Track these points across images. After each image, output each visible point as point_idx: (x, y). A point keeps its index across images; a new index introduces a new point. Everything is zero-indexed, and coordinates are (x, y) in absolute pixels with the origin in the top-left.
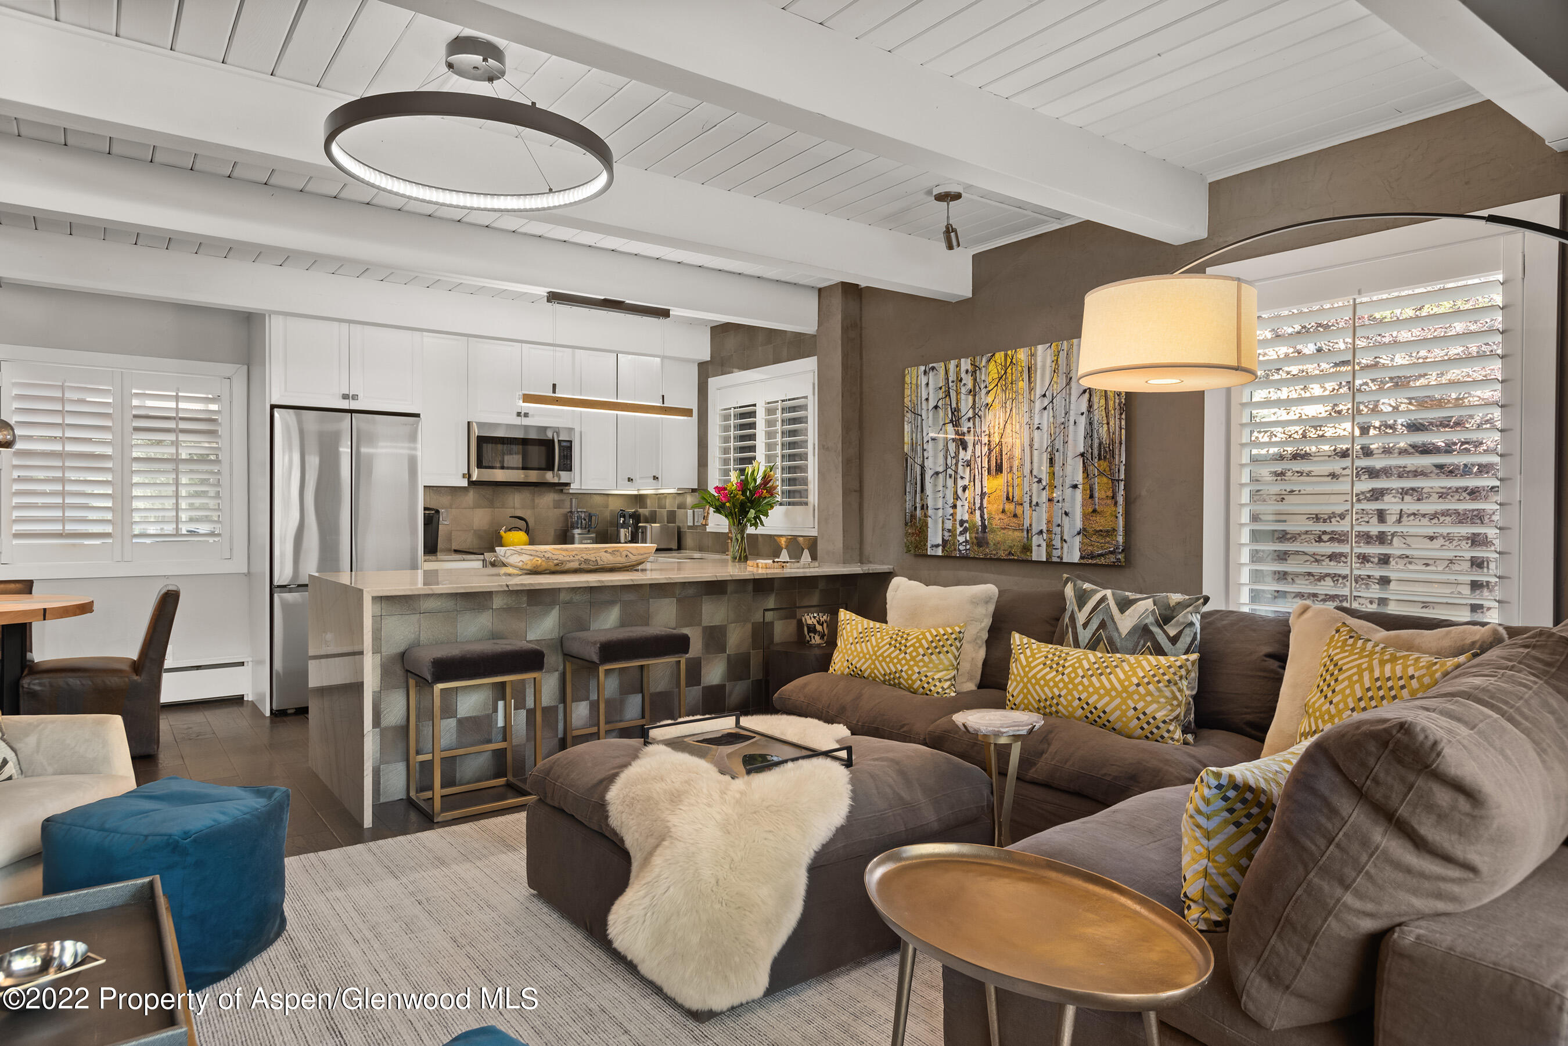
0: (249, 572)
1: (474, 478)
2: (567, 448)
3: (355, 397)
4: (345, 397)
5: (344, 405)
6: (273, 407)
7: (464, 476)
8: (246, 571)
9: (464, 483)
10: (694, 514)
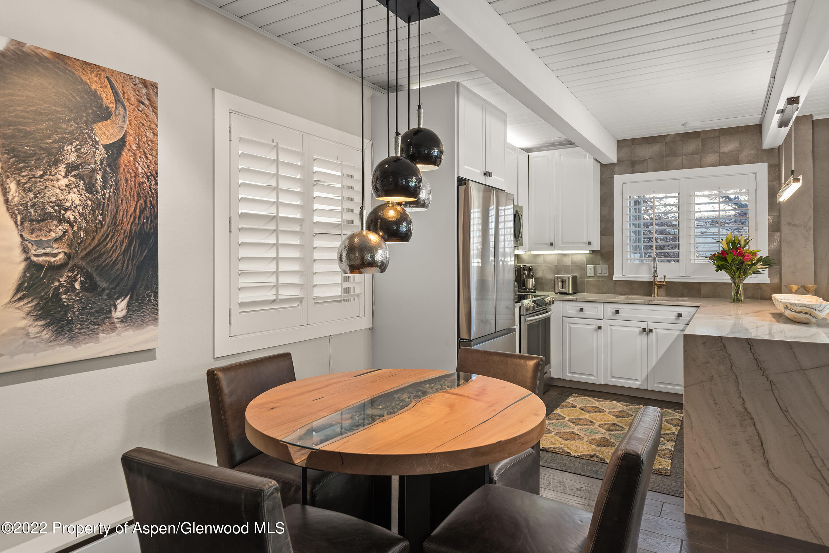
0: (372, 327)
3: (490, 174)
4: (485, 174)
5: (484, 181)
10: (595, 268)
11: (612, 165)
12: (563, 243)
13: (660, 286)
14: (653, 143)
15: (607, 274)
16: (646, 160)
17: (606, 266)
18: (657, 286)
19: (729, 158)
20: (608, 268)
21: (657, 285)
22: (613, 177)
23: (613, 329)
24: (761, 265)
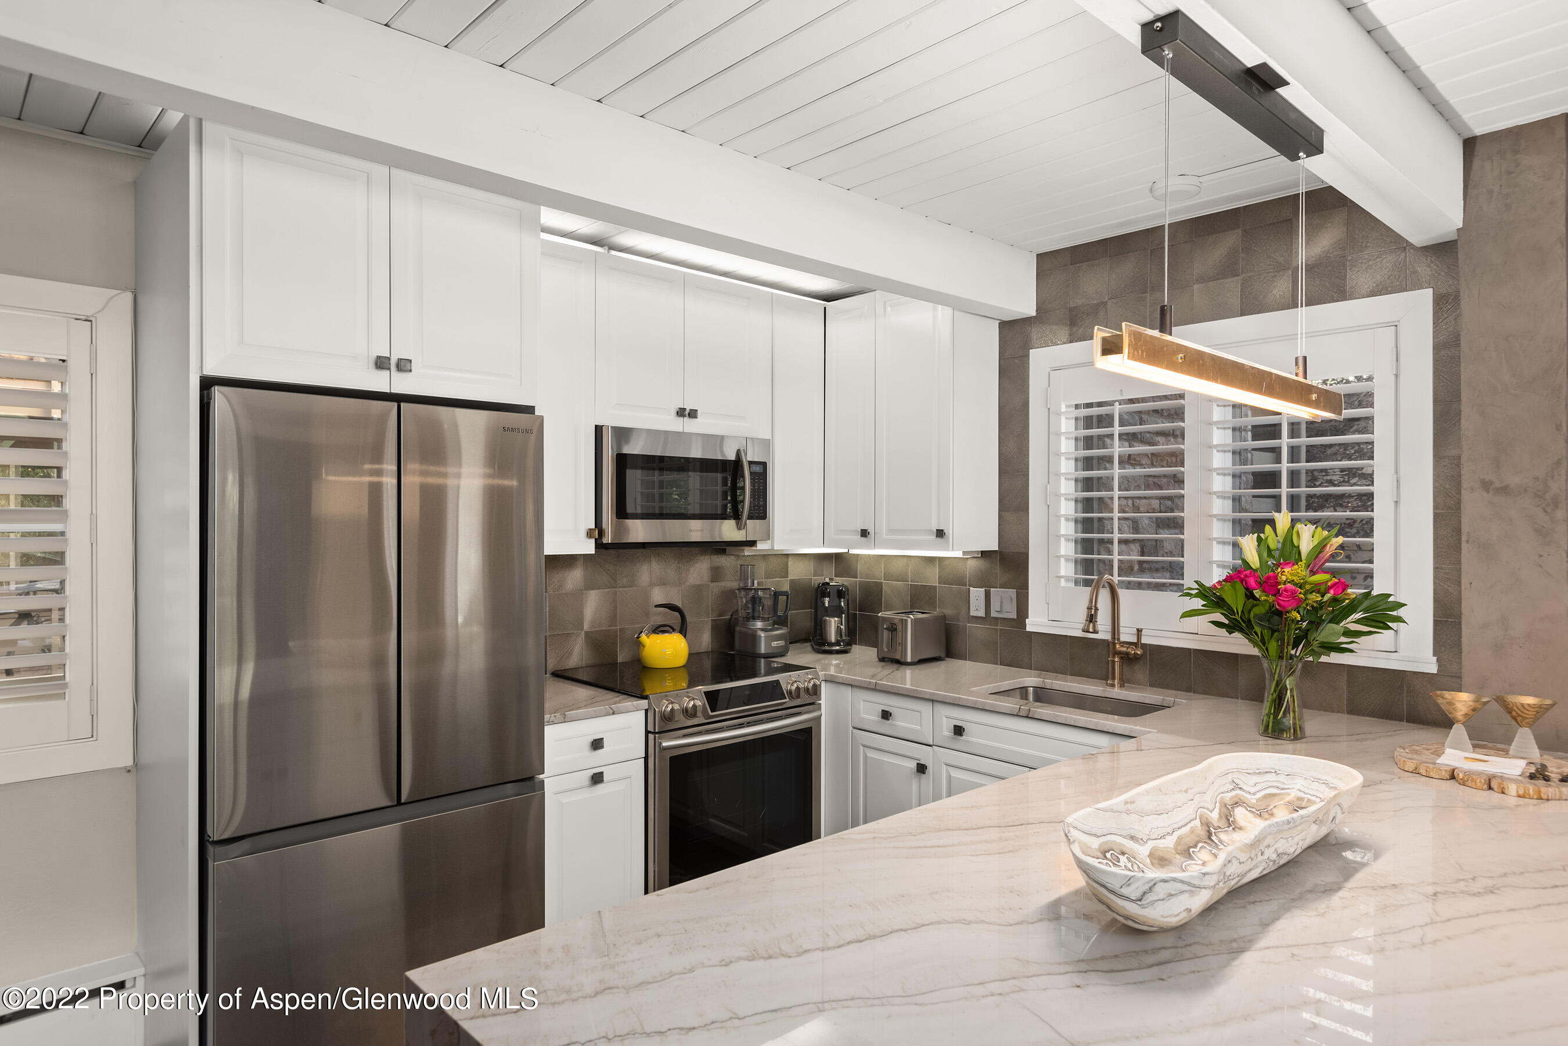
0: (136, 764)
1: (608, 539)
2: (761, 474)
3: (404, 366)
4: (381, 363)
5: (379, 382)
6: (207, 384)
7: (590, 534)
8: (129, 762)
9: (589, 547)
10: (988, 595)
11: (1027, 321)
12: (891, 531)
13: (1128, 659)
14: (1121, 254)
15: (1014, 615)
16: (1104, 304)
17: (1012, 593)
18: (1121, 658)
19: (1318, 282)
20: (1014, 597)
21: (1119, 653)
22: (1028, 356)
23: (952, 775)
24: (1357, 622)
